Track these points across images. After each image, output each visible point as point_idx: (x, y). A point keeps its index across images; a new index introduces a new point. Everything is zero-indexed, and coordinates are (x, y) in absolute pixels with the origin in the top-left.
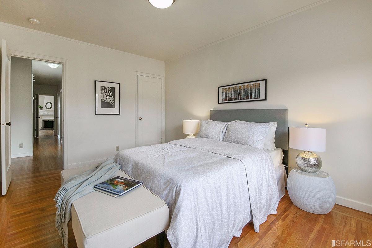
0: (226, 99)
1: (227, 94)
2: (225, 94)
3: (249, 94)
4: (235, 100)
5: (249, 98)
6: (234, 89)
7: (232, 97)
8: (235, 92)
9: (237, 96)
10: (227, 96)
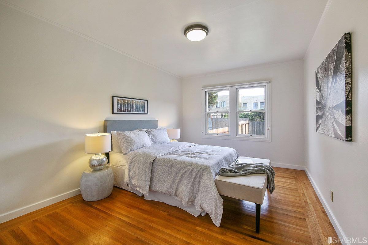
0: (121, 109)
1: (122, 106)
2: (119, 105)
3: (139, 108)
4: (129, 111)
5: (139, 111)
6: (128, 102)
7: (127, 109)
8: (129, 104)
9: (130, 108)
10: (122, 107)
